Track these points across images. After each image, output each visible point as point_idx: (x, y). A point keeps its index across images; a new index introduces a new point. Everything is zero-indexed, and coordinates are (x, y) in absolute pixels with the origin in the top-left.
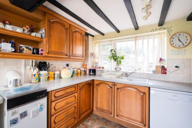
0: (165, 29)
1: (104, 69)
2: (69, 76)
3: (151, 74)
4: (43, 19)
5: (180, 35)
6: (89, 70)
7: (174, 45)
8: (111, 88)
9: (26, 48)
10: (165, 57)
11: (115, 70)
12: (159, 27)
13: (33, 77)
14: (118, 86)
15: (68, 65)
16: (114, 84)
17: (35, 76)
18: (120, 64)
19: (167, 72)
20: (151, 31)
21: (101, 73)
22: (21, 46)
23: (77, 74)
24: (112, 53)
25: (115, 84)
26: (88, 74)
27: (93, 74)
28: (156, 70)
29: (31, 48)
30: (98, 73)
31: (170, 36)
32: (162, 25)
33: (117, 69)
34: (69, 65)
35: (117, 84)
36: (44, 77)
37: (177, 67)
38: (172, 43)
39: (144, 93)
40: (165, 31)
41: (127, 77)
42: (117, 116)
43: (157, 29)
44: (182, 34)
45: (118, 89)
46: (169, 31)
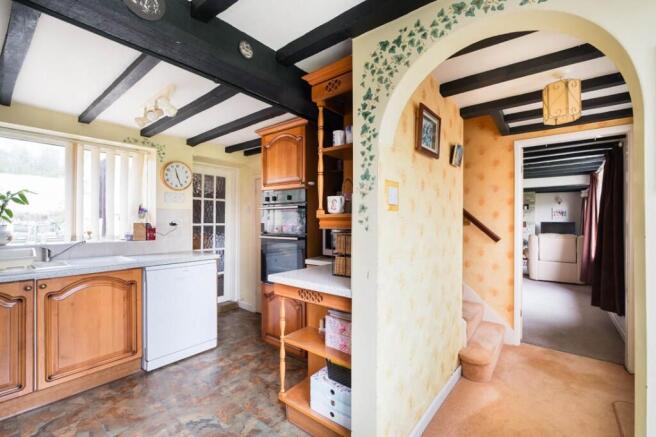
0: (153, 146)
3: (122, 243)
5: (178, 166)
7: (169, 183)
8: (21, 300)
10: (150, 205)
12: (142, 138)
14: (52, 288)
19: (157, 235)
20: (125, 141)
28: (135, 232)
31: (162, 165)
32: (148, 136)
37: (174, 224)
38: (166, 178)
39: (132, 283)
40: (154, 151)
41: (51, 259)
42: (49, 378)
43: (136, 141)
44: (181, 166)
45: (50, 296)
46: (161, 154)
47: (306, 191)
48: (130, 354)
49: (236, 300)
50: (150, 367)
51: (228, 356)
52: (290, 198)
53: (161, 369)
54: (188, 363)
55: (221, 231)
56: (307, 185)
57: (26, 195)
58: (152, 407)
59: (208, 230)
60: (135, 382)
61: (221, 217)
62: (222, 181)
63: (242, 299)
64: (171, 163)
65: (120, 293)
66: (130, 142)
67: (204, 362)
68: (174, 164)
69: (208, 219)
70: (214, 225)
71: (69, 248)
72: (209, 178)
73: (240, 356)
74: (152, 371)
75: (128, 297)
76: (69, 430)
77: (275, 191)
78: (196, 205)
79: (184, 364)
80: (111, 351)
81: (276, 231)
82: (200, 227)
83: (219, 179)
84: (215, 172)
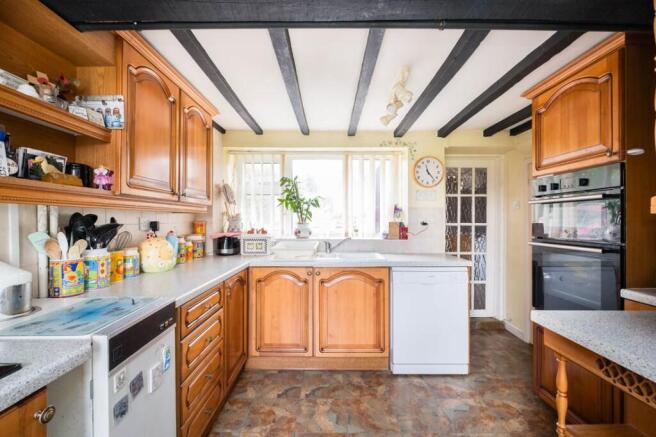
0: (405, 144)
1: (267, 235)
2: (170, 262)
3: (379, 241)
4: (112, 61)
5: (428, 162)
6: (214, 240)
7: (420, 181)
8: (306, 282)
9: (50, 161)
10: (404, 205)
11: (294, 237)
12: (395, 139)
13: (69, 273)
14: (325, 275)
15: (154, 226)
16: (312, 271)
17: (77, 269)
18: (308, 221)
19: (408, 234)
20: (381, 146)
21: (259, 246)
22: (30, 151)
23: (187, 255)
24: (287, 190)
25: (316, 270)
26: (212, 254)
27: (231, 251)
28: (390, 231)
29: (62, 161)
30: (251, 247)
31: (414, 163)
32: (400, 136)
33: (301, 235)
34: (161, 226)
35: (320, 270)
36: (103, 272)
37: (424, 224)
38: (417, 175)
39: (381, 281)
40: (406, 149)
41: (331, 251)
42: (322, 350)
43: (390, 143)
44: (431, 160)
45: (322, 282)
46: (412, 151)
47: (623, 166)
48: (378, 350)
49: (501, 319)
50: (396, 370)
51: (482, 394)
52: (584, 182)
53: (406, 376)
54: (434, 381)
55: (481, 231)
56: (624, 155)
57: (320, 200)
58: (388, 418)
59: (466, 230)
60: (381, 380)
61: (482, 216)
62: (482, 173)
63: (510, 320)
64: (421, 159)
65: (371, 289)
66: (386, 145)
67: (450, 389)
68: (425, 160)
69: (466, 218)
70: (473, 224)
71: (342, 242)
72: (467, 171)
73: (497, 402)
74: (397, 376)
75: (377, 294)
76: (326, 403)
77: (555, 174)
78: (451, 203)
79: (429, 380)
80: (363, 343)
81: (564, 236)
82: (456, 228)
83: (477, 170)
84: (474, 163)
